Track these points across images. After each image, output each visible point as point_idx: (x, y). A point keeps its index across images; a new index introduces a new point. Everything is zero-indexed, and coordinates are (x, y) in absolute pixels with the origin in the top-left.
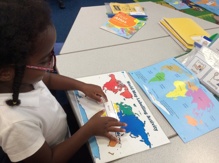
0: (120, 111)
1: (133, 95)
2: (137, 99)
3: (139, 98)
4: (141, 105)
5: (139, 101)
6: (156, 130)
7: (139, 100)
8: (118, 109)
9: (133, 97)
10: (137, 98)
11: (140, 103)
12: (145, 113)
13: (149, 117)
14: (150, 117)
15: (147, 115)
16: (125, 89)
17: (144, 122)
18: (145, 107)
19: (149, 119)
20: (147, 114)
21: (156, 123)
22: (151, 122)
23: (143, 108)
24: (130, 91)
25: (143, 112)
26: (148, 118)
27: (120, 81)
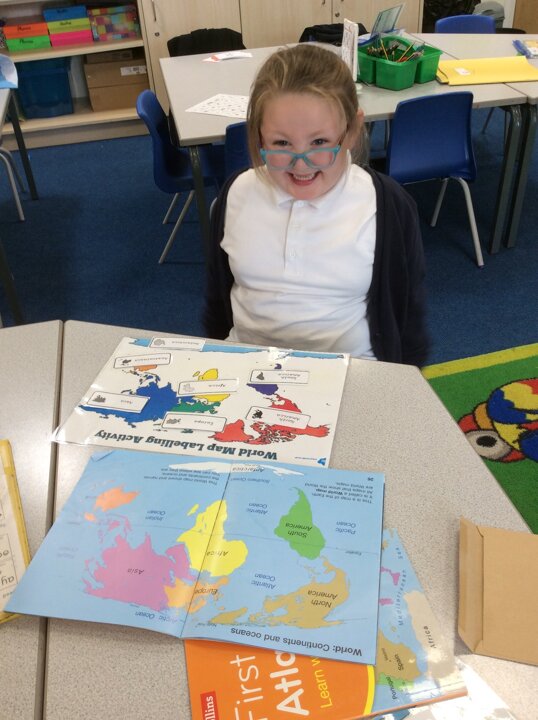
0: (195, 401)
1: (219, 444)
2: (202, 446)
3: (200, 449)
4: (178, 443)
5: (192, 445)
6: (100, 433)
7: (197, 448)
8: (202, 401)
9: (213, 441)
10: (205, 448)
11: (185, 445)
12: (151, 439)
13: (137, 440)
14: (135, 441)
15: (146, 439)
16: (252, 437)
17: (134, 424)
18: (168, 448)
19: (131, 437)
20: (147, 441)
21: (112, 442)
22: (123, 437)
23: (169, 443)
24: (238, 445)
25: (158, 436)
26: (136, 438)
27: (289, 440)
